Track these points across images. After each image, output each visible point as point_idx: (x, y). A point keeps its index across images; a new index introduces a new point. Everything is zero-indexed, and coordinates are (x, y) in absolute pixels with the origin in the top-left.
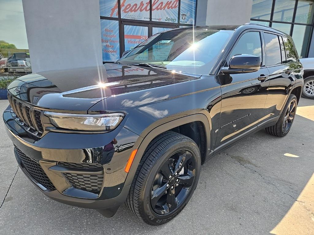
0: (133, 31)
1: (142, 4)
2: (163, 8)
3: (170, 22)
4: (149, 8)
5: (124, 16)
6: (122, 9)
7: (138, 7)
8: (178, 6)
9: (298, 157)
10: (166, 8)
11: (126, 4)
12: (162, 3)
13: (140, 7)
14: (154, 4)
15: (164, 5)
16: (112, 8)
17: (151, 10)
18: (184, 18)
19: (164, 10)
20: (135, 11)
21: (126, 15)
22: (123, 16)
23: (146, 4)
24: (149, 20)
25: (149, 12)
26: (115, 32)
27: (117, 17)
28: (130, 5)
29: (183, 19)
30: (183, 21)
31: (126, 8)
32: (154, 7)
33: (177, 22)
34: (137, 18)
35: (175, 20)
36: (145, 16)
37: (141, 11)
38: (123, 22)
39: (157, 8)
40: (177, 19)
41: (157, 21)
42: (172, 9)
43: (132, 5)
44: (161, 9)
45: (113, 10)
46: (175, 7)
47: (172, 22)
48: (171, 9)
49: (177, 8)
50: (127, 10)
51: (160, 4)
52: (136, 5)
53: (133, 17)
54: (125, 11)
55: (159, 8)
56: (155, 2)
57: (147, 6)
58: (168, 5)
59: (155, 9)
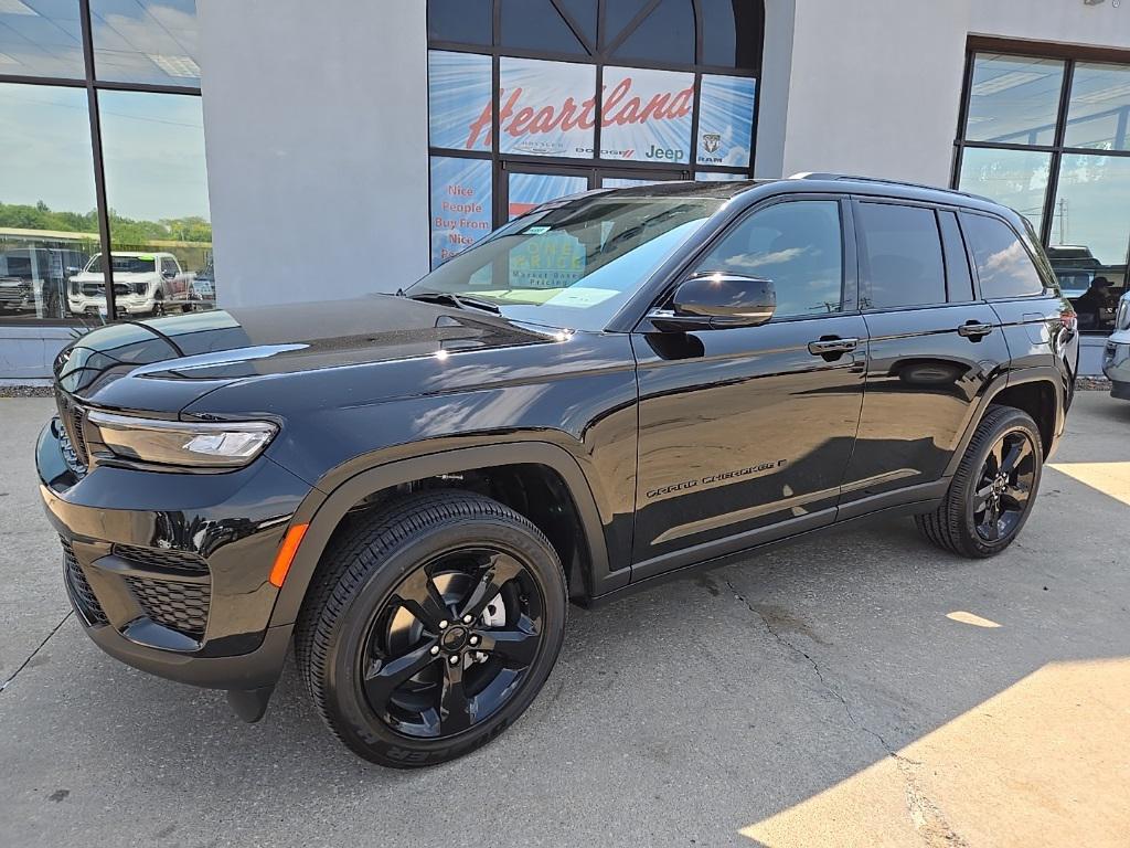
0: (538, 190)
1: (569, 106)
2: (639, 117)
3: (664, 160)
4: (591, 117)
5: (508, 145)
6: (504, 124)
7: (556, 116)
8: (691, 110)
9: (997, 625)
10: (651, 115)
11: (516, 110)
12: (636, 102)
13: (562, 114)
14: (610, 105)
15: (642, 108)
16: (473, 122)
17: (598, 123)
18: (711, 148)
19: (642, 122)
20: (546, 128)
21: (516, 142)
22: (506, 147)
23: (584, 105)
24: (590, 156)
25: (592, 129)
26: (481, 196)
27: (489, 149)
28: (529, 111)
29: (707, 149)
30: (708, 155)
31: (517, 122)
32: (607, 117)
33: (685, 160)
34: (550, 152)
35: (679, 155)
36: (577, 144)
37: (566, 127)
38: (504, 165)
39: (619, 119)
40: (687, 151)
41: (620, 158)
42: (668, 117)
43: (537, 111)
44: (632, 119)
45: (476, 128)
46: (681, 112)
47: (669, 161)
48: (667, 120)
49: (689, 116)
50: (519, 129)
51: (629, 104)
52: (550, 110)
53: (538, 147)
54: (513, 131)
55: (626, 119)
56: (614, 99)
57: (585, 114)
58: (657, 106)
59: (612, 121)
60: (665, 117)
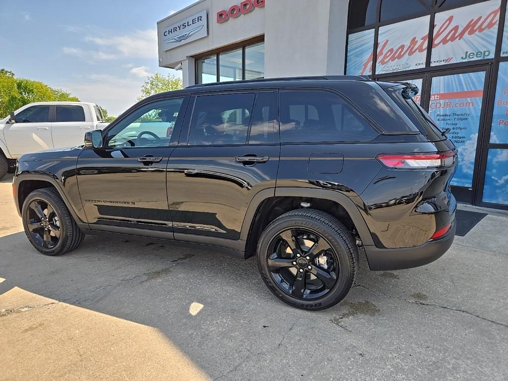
1: (414, 41)
2: (458, 36)
3: (475, 59)
4: (426, 45)
5: (380, 70)
6: (379, 59)
7: (405, 49)
8: (498, 22)
10: (466, 33)
11: (385, 52)
12: (456, 28)
13: (409, 47)
14: (438, 34)
15: (460, 31)
16: (365, 62)
17: (430, 47)
19: (459, 39)
20: (400, 57)
21: (384, 68)
22: (378, 71)
23: (422, 39)
24: (424, 66)
25: (425, 52)
27: (371, 74)
28: (391, 50)
31: (385, 57)
32: (436, 42)
33: (492, 56)
34: (401, 69)
35: (487, 53)
36: (416, 62)
37: (410, 54)
39: (444, 41)
40: (493, 49)
41: (443, 63)
43: (395, 49)
44: (453, 39)
45: (365, 65)
46: (490, 25)
47: (479, 59)
49: (496, 27)
50: (386, 60)
51: (451, 31)
52: (402, 47)
53: (394, 68)
54: (383, 62)
55: (449, 40)
56: (441, 31)
57: (423, 43)
58: (471, 28)
59: (439, 43)
60: (477, 32)
